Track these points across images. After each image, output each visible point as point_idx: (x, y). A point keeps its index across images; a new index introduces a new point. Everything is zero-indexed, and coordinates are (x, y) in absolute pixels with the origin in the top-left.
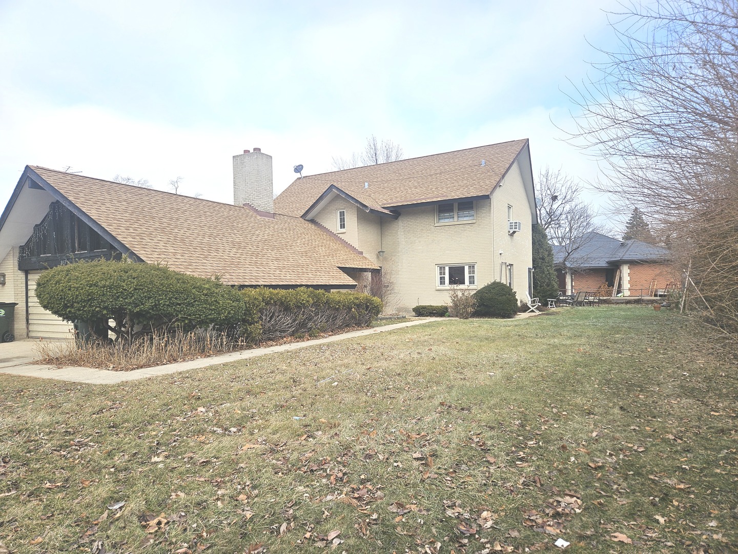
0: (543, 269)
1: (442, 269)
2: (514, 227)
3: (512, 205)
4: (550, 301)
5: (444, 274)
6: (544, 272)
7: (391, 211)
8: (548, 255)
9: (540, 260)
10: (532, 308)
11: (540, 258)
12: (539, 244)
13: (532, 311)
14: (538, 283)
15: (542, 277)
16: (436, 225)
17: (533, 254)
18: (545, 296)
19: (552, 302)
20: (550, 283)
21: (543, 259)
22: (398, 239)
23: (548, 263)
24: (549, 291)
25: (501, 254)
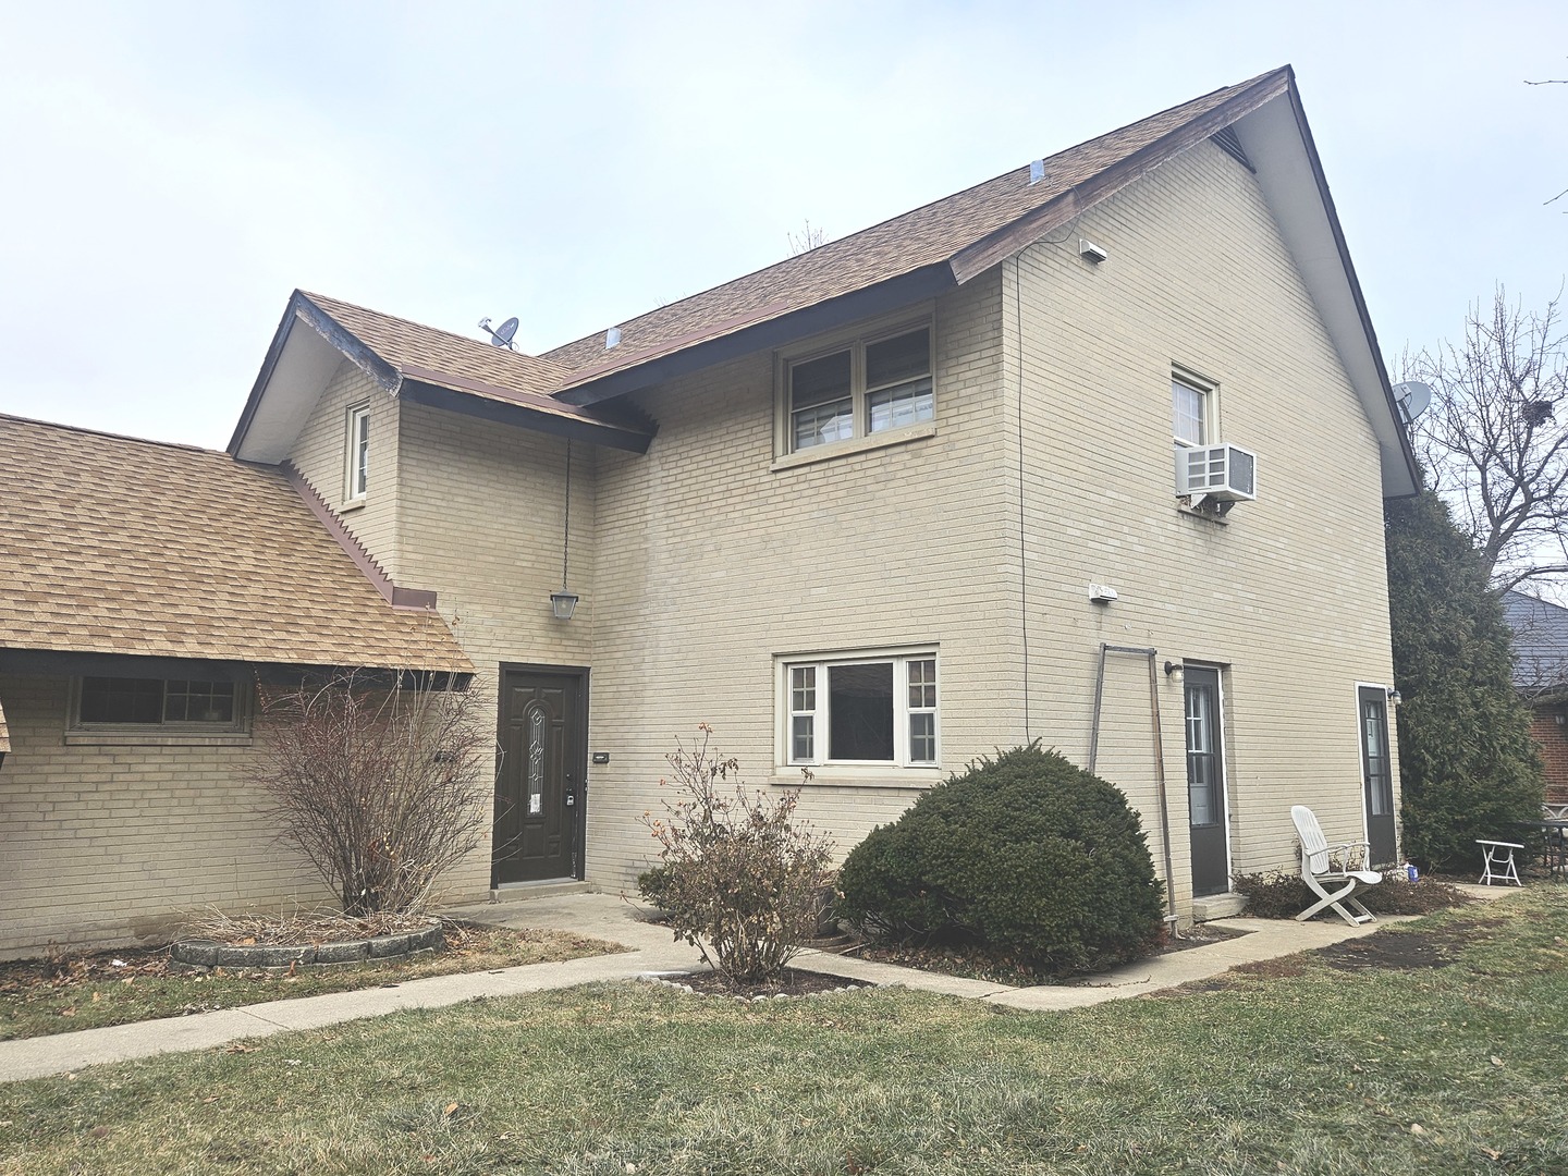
0: (1451, 694)
1: (804, 676)
2: (1207, 474)
3: (1215, 378)
4: (1489, 848)
5: (812, 706)
6: (1454, 710)
7: (590, 410)
8: (1478, 633)
9: (1430, 655)
10: (1327, 900)
11: (1432, 645)
12: (1428, 582)
14: (1424, 762)
16: (782, 462)
17: (1393, 627)
18: (1468, 824)
19: (1501, 853)
20: (1493, 760)
21: (1449, 648)
22: (646, 539)
23: (1477, 666)
24: (1486, 797)
25: (1101, 602)
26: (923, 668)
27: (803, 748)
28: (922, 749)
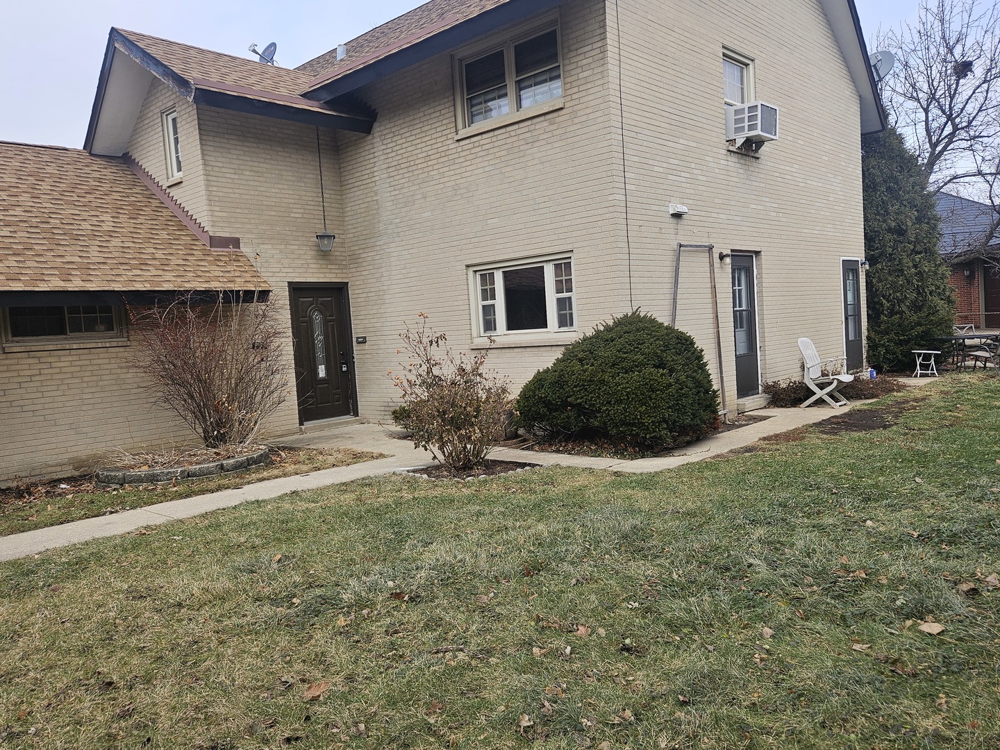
0: (900, 260)
1: (487, 278)
2: (746, 124)
3: (751, 55)
4: (919, 355)
5: (493, 297)
6: (902, 271)
7: (327, 104)
8: (919, 220)
9: (888, 236)
10: (820, 393)
11: (890, 230)
13: (820, 402)
14: (882, 305)
15: (894, 286)
16: (462, 133)
17: (866, 219)
18: (907, 342)
19: (927, 357)
20: (924, 301)
21: (900, 232)
22: (376, 194)
23: (917, 241)
24: (919, 324)
25: (677, 216)
26: (563, 267)
27: (490, 325)
28: (565, 320)
